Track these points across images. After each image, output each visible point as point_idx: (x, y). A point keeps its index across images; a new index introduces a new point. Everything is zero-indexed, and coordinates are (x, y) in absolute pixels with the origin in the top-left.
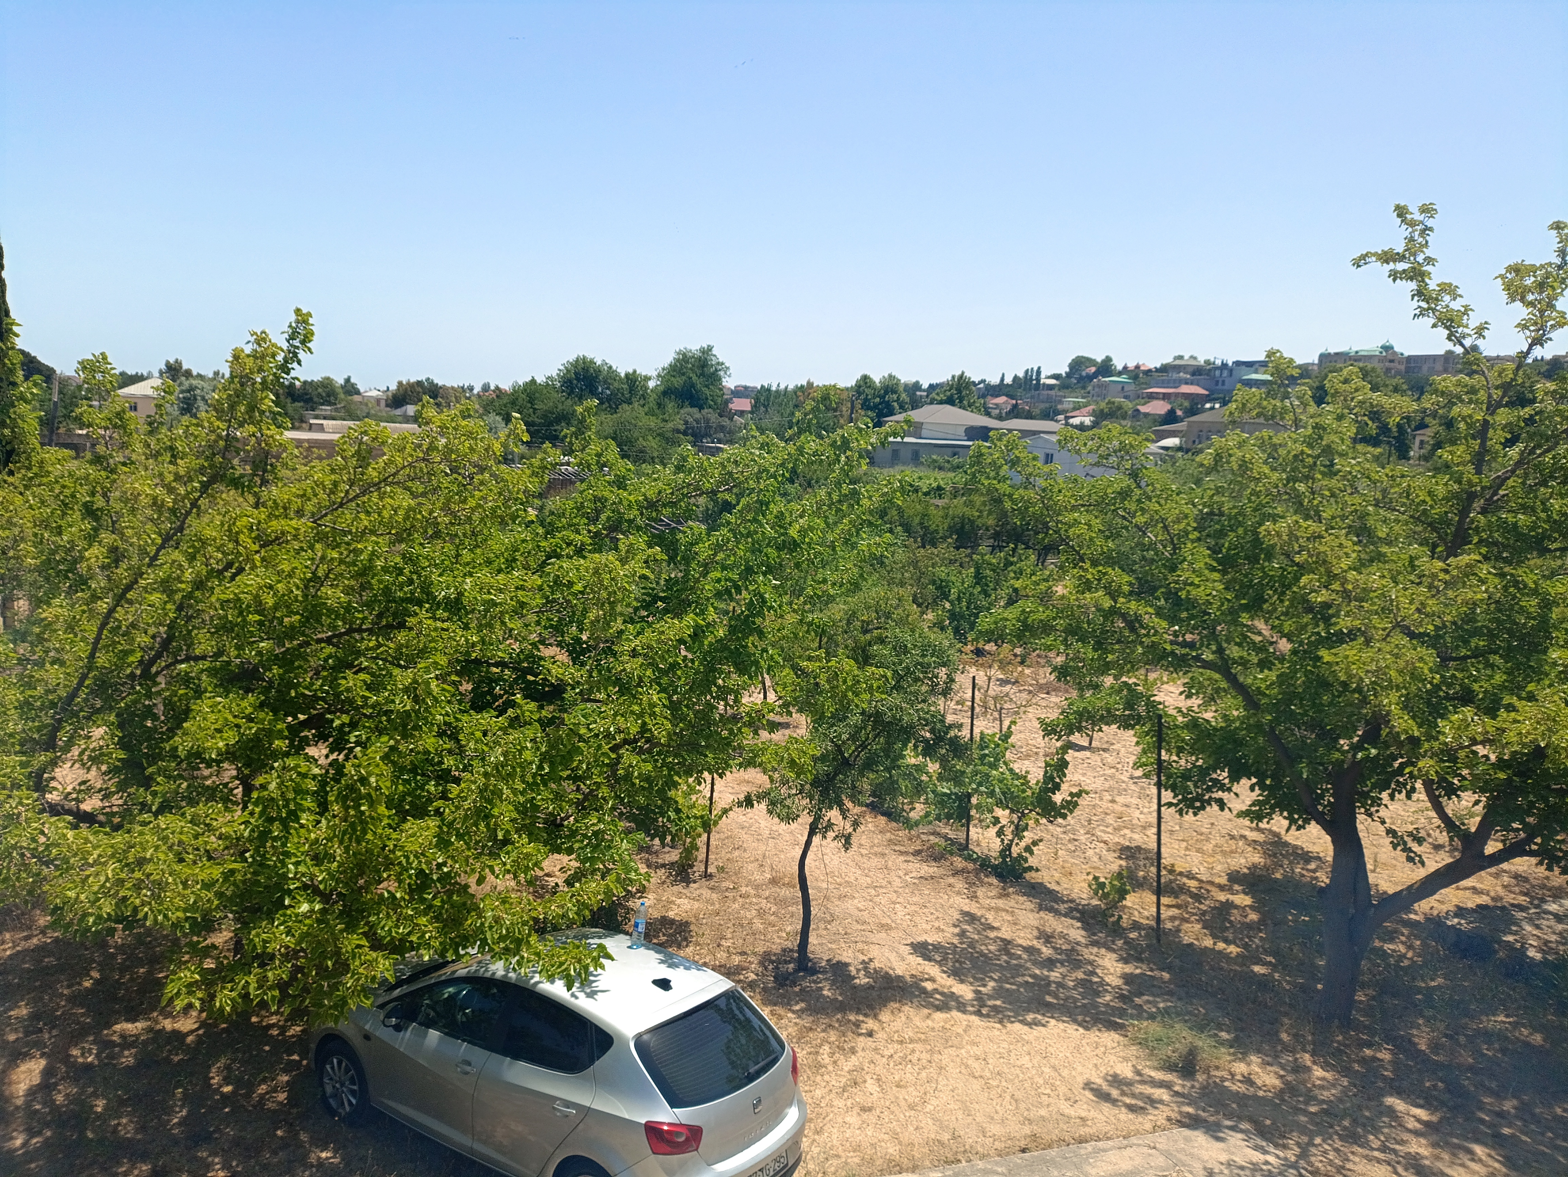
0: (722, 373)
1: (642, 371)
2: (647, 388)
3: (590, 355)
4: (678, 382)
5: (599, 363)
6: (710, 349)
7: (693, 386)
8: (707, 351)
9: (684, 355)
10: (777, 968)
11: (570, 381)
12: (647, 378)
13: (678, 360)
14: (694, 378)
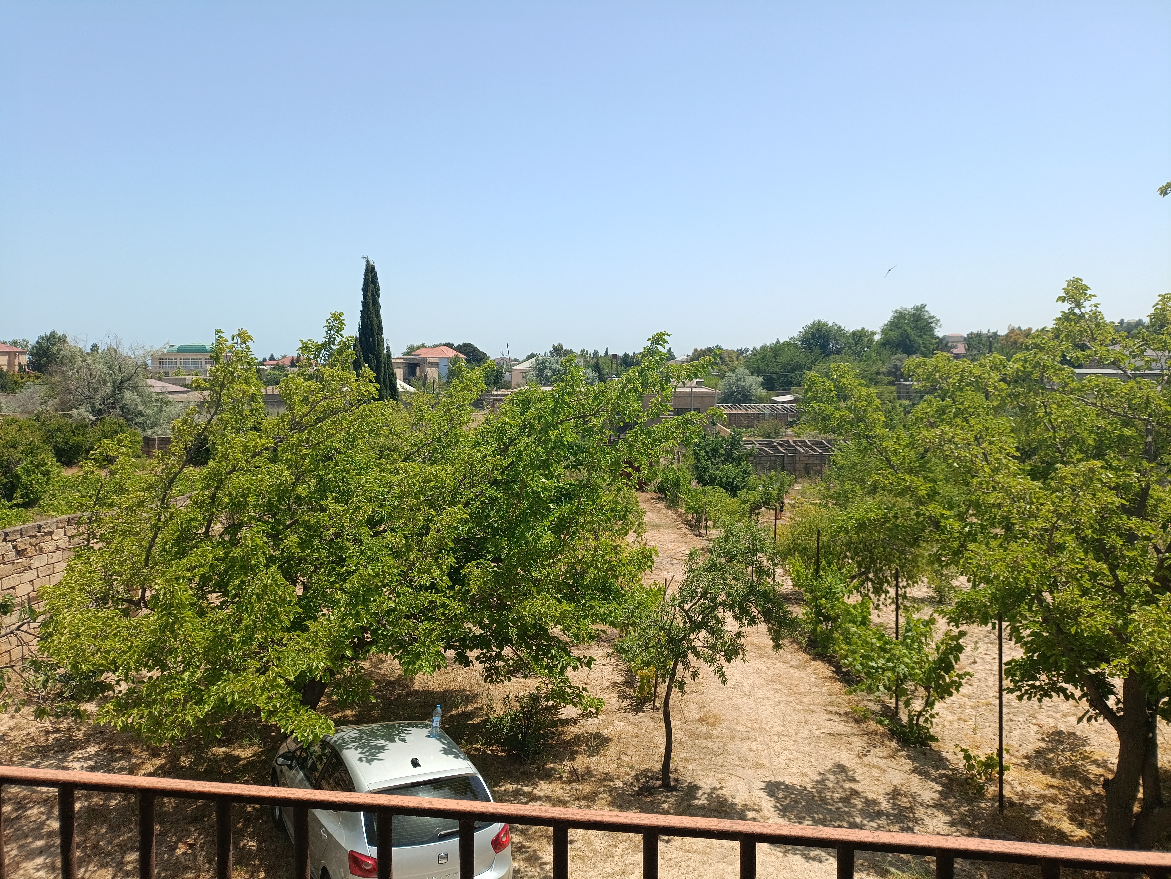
0: (933, 325)
1: (869, 328)
2: (872, 341)
3: (823, 320)
4: (894, 335)
5: (830, 324)
6: (923, 306)
7: (908, 336)
8: (920, 309)
9: (900, 313)
10: (647, 782)
11: (807, 339)
12: (873, 333)
13: (895, 318)
14: (909, 330)
